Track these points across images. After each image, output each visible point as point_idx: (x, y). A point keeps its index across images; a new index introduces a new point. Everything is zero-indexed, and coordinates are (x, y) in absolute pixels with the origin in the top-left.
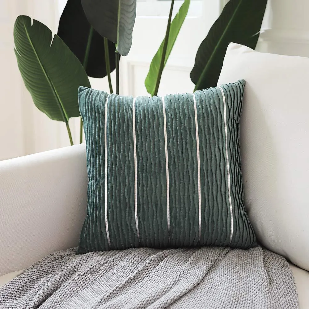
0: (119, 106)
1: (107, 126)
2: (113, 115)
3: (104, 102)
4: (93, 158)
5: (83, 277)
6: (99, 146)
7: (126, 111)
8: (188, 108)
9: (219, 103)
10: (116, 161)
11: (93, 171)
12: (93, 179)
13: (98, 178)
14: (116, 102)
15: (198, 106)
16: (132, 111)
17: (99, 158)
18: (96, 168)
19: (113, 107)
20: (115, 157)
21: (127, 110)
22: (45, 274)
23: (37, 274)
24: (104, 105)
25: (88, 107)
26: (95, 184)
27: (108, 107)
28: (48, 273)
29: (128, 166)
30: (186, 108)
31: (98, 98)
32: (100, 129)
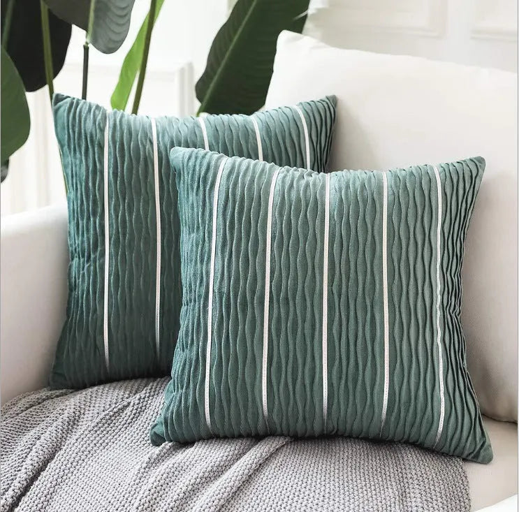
0: (130, 133)
1: (109, 168)
2: (120, 148)
3: (102, 125)
4: (83, 219)
5: (96, 429)
6: (95, 202)
7: (142, 143)
8: (247, 142)
9: (299, 136)
10: (124, 227)
11: (83, 242)
12: (83, 256)
13: (92, 256)
14: (125, 127)
15: (263, 141)
16: (151, 143)
17: (95, 223)
18: (88, 239)
19: (118, 134)
20: (124, 221)
21: (144, 141)
22: (22, 430)
23: (10, 430)
24: (102, 131)
25: (74, 132)
26: (86, 266)
27: (110, 134)
28: (27, 427)
29: (145, 238)
30: (243, 142)
31: (92, 116)
32: (96, 172)
